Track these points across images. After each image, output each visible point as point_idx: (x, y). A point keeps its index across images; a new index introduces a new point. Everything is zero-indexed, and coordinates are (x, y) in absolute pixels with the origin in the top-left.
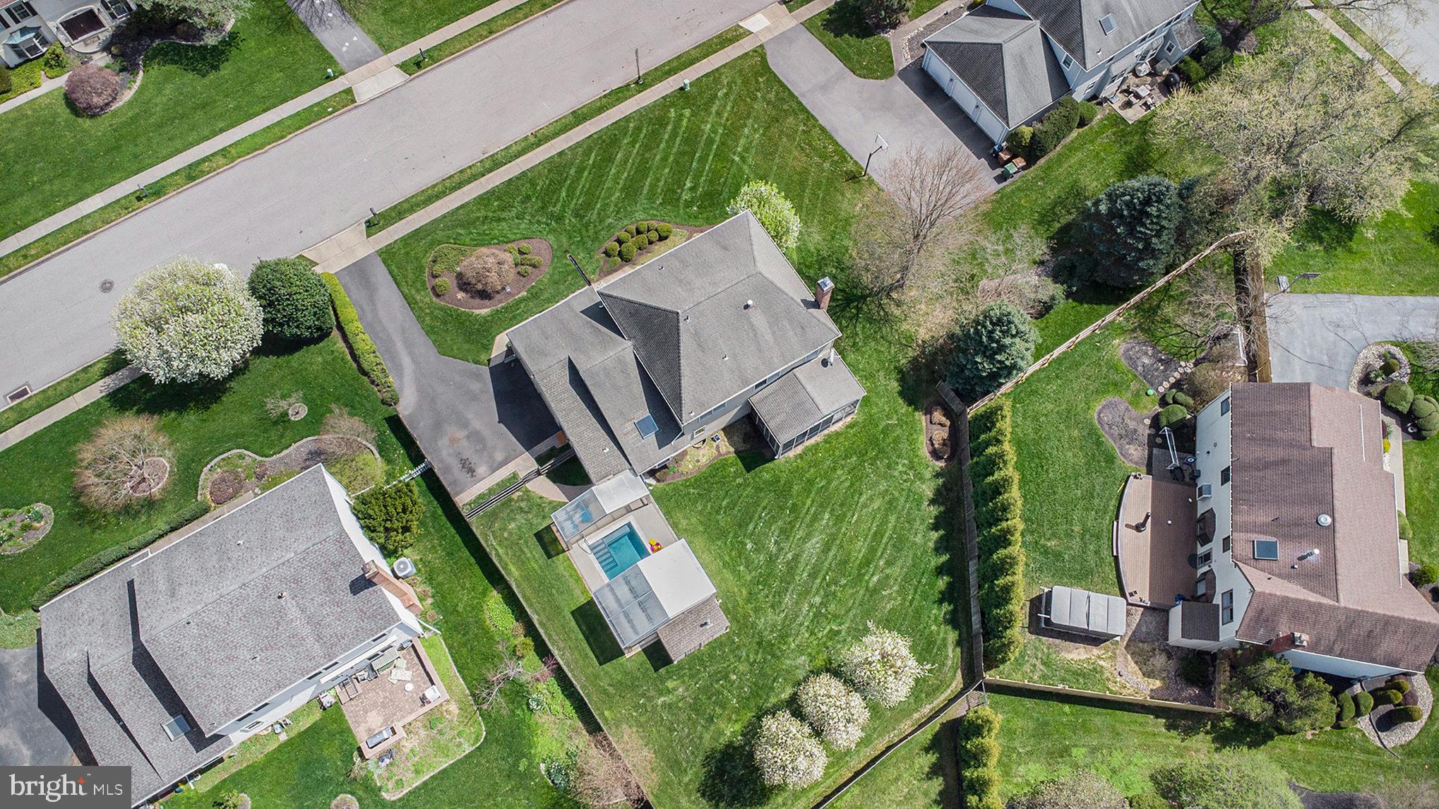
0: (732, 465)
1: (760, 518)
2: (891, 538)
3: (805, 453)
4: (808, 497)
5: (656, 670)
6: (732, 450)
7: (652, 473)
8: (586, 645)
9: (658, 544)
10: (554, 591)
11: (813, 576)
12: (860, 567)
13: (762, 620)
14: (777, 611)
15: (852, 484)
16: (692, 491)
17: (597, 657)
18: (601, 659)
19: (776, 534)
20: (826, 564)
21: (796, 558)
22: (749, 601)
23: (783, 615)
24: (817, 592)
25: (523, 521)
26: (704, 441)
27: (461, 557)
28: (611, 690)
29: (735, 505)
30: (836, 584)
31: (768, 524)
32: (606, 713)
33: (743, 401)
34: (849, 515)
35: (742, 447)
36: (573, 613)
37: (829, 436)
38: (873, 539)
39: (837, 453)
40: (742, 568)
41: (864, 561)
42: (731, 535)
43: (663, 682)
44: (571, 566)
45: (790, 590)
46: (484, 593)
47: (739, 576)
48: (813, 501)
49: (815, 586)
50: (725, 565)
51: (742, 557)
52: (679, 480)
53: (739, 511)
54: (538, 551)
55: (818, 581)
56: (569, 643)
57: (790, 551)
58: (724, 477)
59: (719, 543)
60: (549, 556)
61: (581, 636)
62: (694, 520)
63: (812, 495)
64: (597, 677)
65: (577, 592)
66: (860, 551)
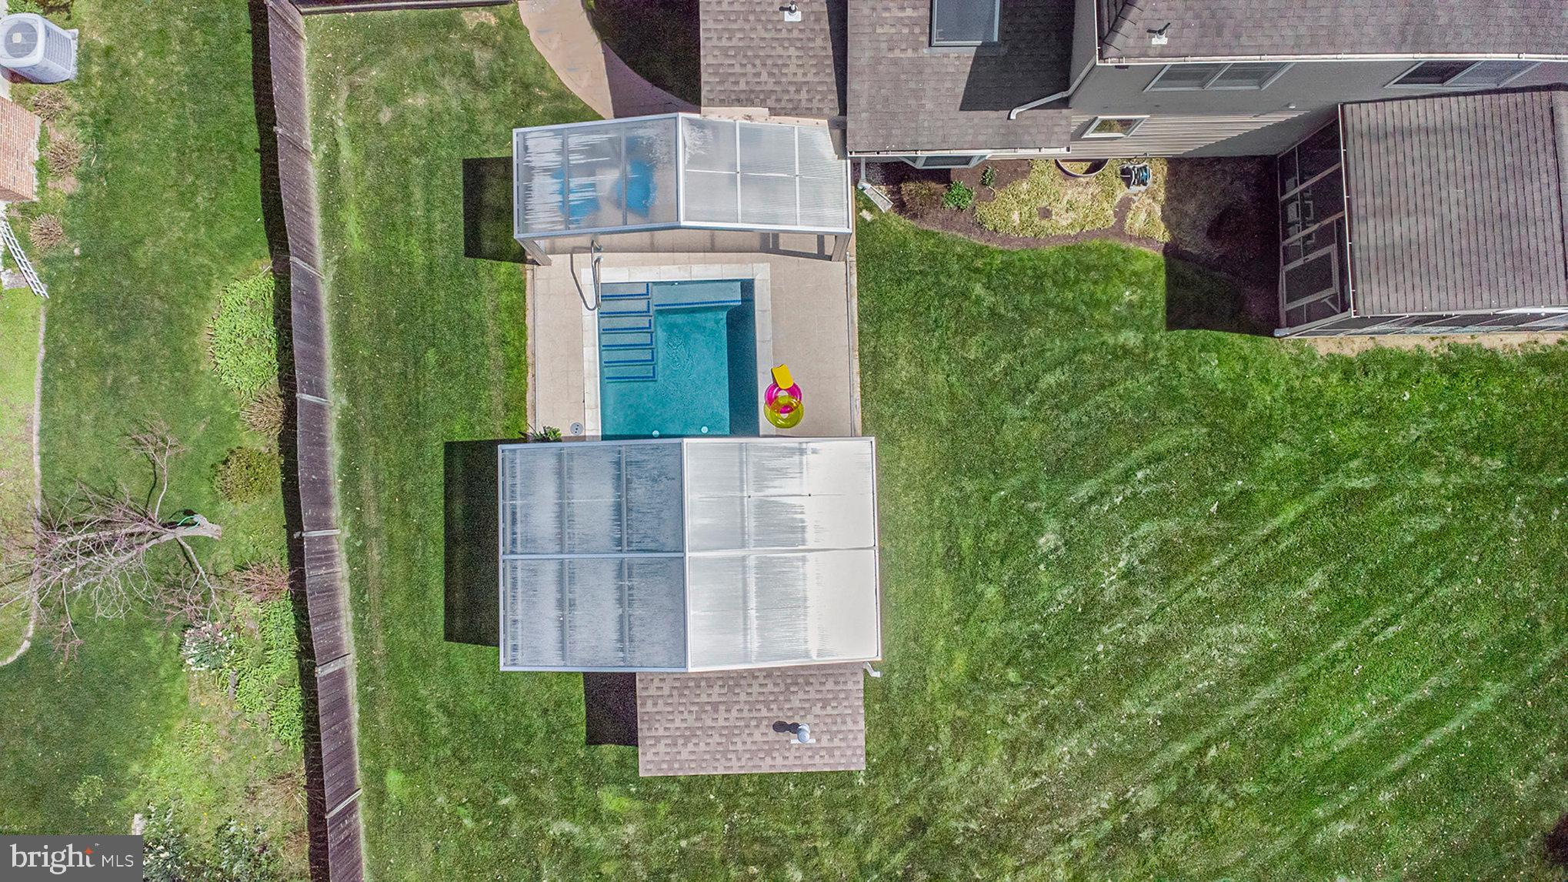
0: (1136, 280)
1: (1127, 476)
2: (1453, 742)
3: (1367, 363)
4: (1297, 496)
5: (594, 739)
6: (1162, 235)
7: (895, 173)
8: (439, 560)
9: (794, 391)
10: (431, 356)
11: (1174, 725)
12: (1321, 774)
13: (964, 767)
14: (1020, 765)
15: (1444, 532)
16: (978, 289)
17: (449, 609)
18: (458, 624)
19: (1144, 549)
20: (1234, 712)
21: (1159, 648)
22: (956, 696)
23: (1027, 784)
24: (1158, 778)
25: (455, 104)
26: (1096, 166)
27: (224, 110)
28: (439, 724)
29: (1077, 401)
30: (1224, 782)
31: (1140, 509)
32: (394, 779)
33: (1321, 99)
34: (1382, 612)
35: (1195, 244)
36: (450, 448)
37: (1465, 354)
38: (1402, 721)
39: (1459, 418)
40: (991, 592)
41: (1342, 762)
42: (1014, 482)
43: (594, 781)
44: (517, 313)
45: (1088, 727)
46: (234, 250)
47: (968, 611)
48: (1305, 516)
49: (1165, 757)
50: (952, 556)
51: (1014, 562)
52: (961, 239)
53: (1079, 424)
54: (450, 219)
55: (1182, 748)
56: (396, 526)
57: (1152, 619)
58: (1094, 303)
59: (969, 486)
60: (473, 248)
61: (437, 528)
62: (936, 378)
63: (1314, 499)
64: (421, 664)
65: (494, 397)
66: (1349, 729)
